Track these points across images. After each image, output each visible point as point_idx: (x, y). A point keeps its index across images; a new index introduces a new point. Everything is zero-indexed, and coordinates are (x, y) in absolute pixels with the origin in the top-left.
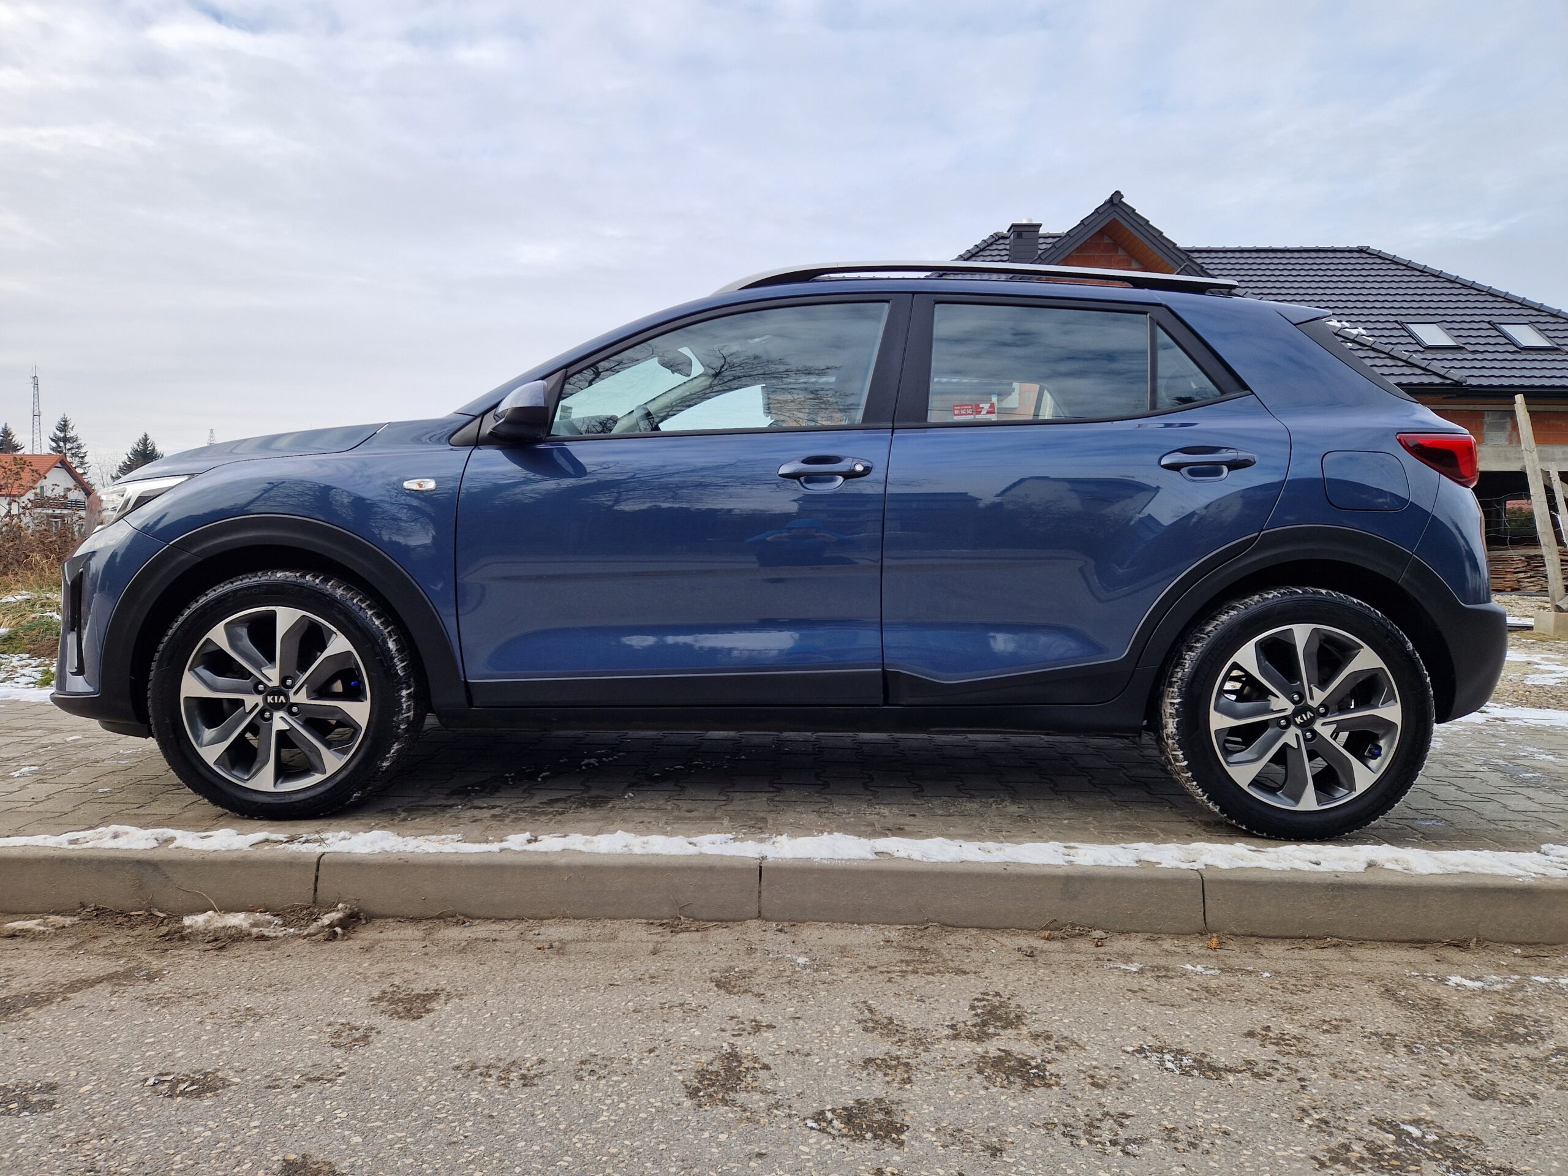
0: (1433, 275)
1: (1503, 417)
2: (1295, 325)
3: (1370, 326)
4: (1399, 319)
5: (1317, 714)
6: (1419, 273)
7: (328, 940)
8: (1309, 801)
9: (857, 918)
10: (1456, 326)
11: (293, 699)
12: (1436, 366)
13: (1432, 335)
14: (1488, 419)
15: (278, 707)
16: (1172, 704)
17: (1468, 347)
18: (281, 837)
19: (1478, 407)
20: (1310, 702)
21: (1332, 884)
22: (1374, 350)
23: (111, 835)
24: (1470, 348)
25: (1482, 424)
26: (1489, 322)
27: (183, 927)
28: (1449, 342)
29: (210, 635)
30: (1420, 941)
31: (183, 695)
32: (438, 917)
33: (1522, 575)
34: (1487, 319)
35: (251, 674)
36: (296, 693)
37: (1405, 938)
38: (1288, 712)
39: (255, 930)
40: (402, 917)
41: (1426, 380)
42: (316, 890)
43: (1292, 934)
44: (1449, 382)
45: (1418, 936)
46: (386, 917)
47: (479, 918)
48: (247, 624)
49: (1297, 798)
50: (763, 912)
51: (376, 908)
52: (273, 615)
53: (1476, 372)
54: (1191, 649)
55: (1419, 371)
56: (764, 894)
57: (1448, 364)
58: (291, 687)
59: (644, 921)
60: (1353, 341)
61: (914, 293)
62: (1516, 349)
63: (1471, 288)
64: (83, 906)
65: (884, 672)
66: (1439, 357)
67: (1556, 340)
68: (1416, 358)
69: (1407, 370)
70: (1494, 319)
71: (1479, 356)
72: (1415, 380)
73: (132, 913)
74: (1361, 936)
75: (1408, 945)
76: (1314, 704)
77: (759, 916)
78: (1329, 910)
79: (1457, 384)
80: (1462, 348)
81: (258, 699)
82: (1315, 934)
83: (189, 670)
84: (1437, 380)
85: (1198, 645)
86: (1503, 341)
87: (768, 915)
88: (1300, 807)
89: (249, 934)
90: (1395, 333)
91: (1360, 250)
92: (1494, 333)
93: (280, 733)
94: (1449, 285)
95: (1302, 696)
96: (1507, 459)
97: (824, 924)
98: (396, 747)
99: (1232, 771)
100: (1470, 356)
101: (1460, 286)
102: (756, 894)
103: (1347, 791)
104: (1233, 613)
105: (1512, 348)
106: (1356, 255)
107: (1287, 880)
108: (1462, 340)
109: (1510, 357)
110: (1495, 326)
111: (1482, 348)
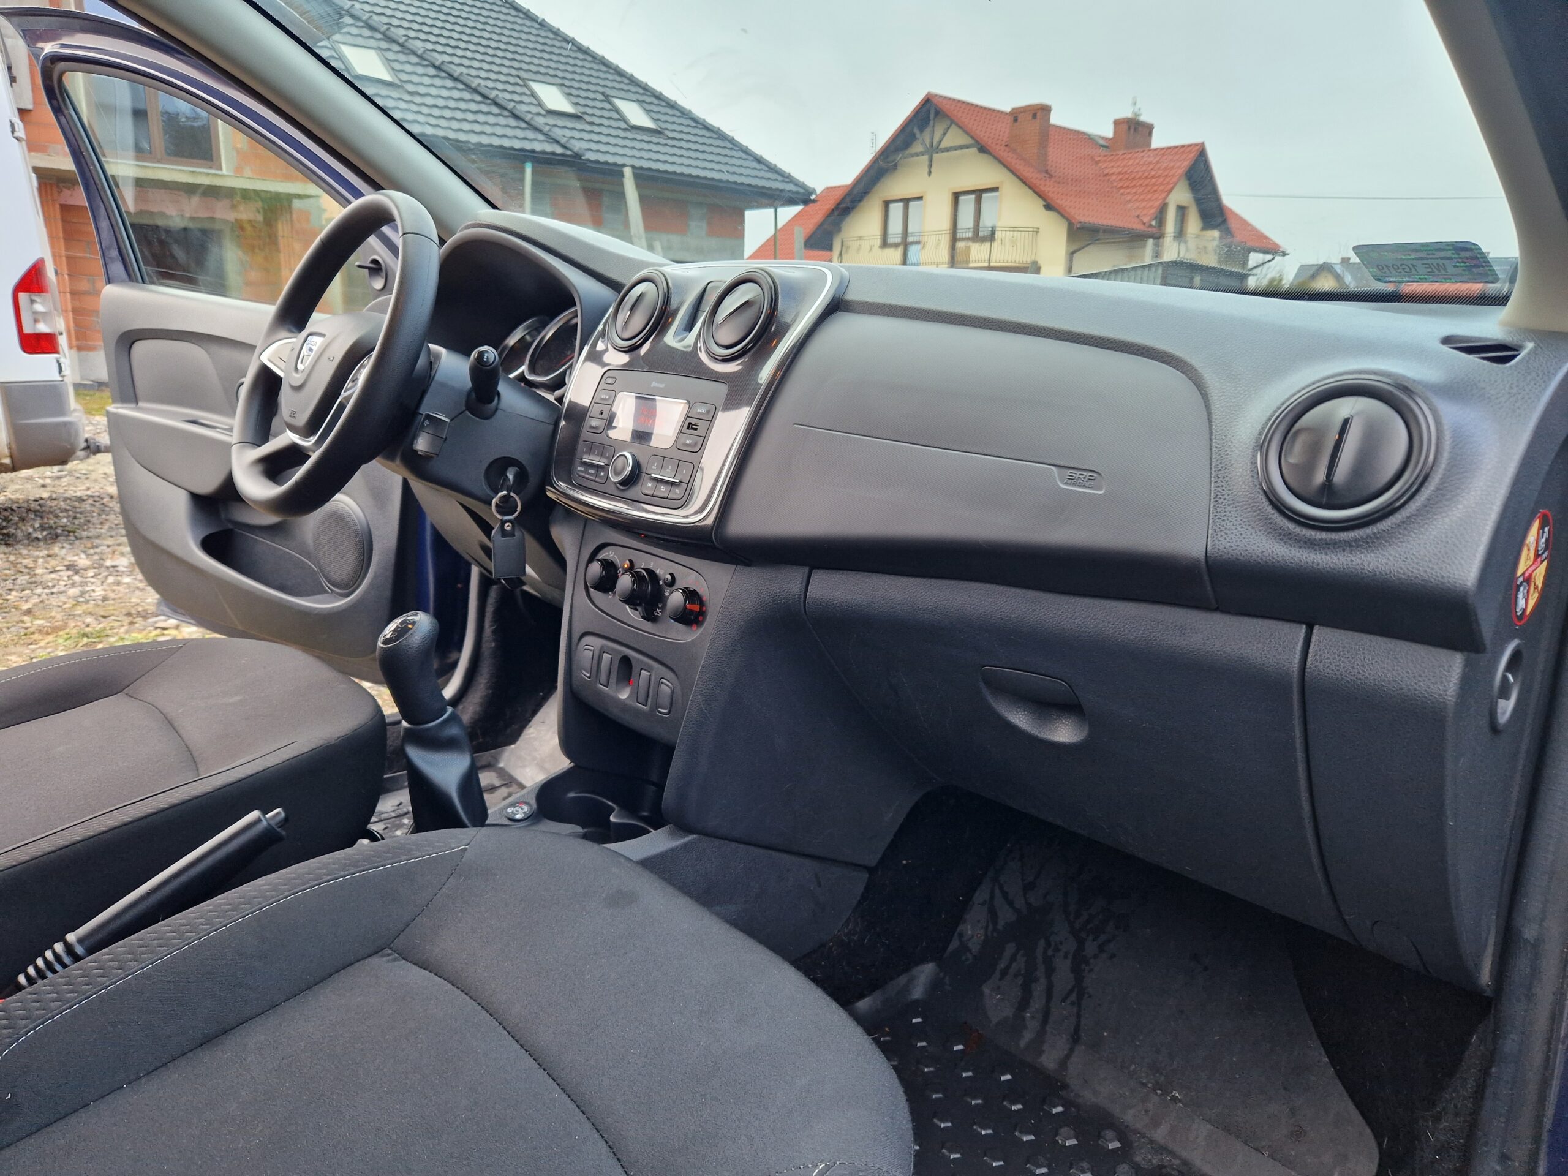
0: (551, 31)
1: (619, 200)
3: (493, 76)
4: (522, 74)
10: (575, 92)
12: (558, 133)
13: (553, 98)
14: (607, 200)
17: (586, 117)
19: (597, 186)
22: (498, 105)
24: (587, 119)
25: (600, 204)
26: (603, 94)
28: (568, 108)
34: (601, 89)
41: (549, 148)
44: (569, 153)
53: (594, 146)
55: (541, 137)
57: (568, 133)
62: (626, 126)
63: (586, 53)
66: (560, 123)
67: (660, 123)
68: (540, 121)
69: (530, 134)
70: (609, 92)
71: (596, 129)
72: (538, 147)
79: (577, 156)
80: (581, 118)
84: (559, 150)
86: (616, 116)
90: (518, 89)
92: (607, 106)
94: (566, 46)
100: (588, 128)
101: (576, 48)
105: (624, 126)
108: (582, 109)
109: (622, 134)
110: (607, 98)
111: (597, 120)
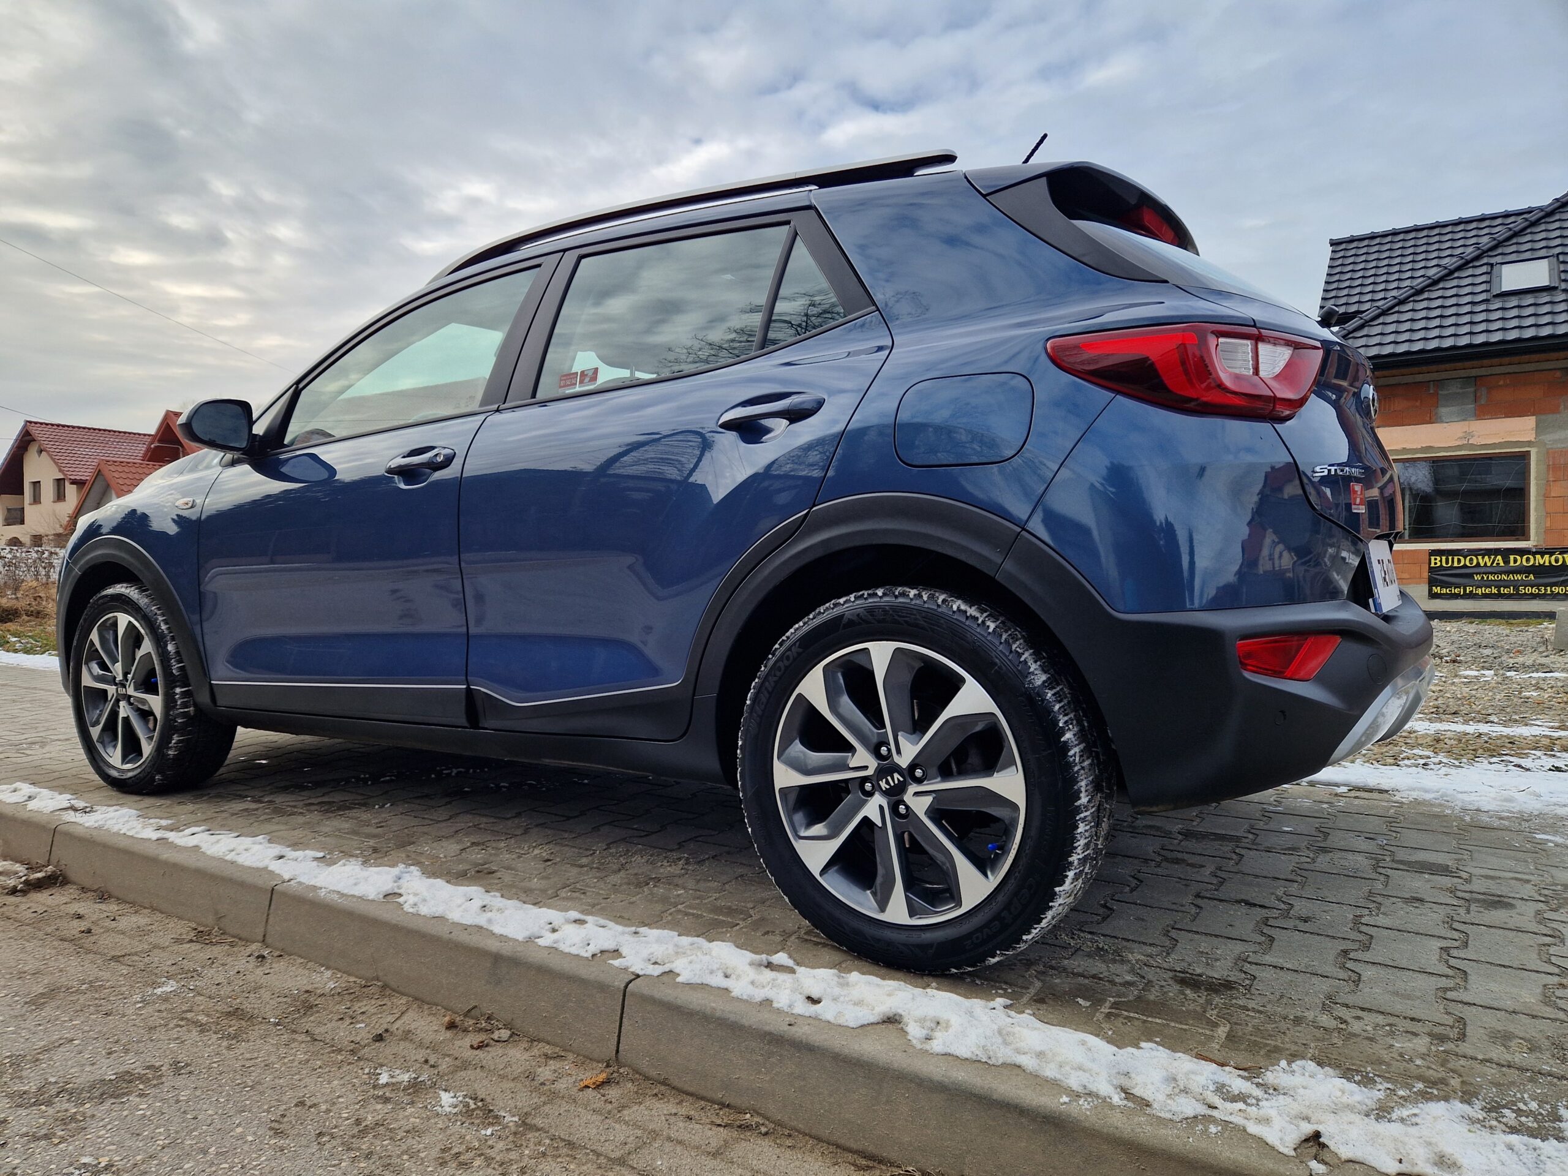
2: (984, 196)
5: (907, 778)
8: (898, 910)
11: (128, 691)
15: (122, 697)
20: (896, 759)
21: (770, 1033)
29: (91, 636)
30: (872, 1157)
31: (83, 682)
35: (110, 670)
36: (129, 685)
38: (870, 772)
40: (80, 888)
43: (709, 1094)
45: (871, 1149)
46: (73, 883)
48: (105, 627)
49: (882, 902)
50: (266, 936)
52: (117, 620)
56: (271, 919)
58: (127, 680)
59: (195, 925)
61: (565, 251)
65: (468, 690)
74: (794, 1123)
76: (903, 762)
77: (262, 940)
78: (760, 1072)
81: (114, 690)
82: (737, 1102)
83: (85, 663)
87: (269, 941)
88: (889, 916)
93: (124, 720)
95: (886, 749)
98: (175, 737)
102: (265, 916)
103: (949, 904)
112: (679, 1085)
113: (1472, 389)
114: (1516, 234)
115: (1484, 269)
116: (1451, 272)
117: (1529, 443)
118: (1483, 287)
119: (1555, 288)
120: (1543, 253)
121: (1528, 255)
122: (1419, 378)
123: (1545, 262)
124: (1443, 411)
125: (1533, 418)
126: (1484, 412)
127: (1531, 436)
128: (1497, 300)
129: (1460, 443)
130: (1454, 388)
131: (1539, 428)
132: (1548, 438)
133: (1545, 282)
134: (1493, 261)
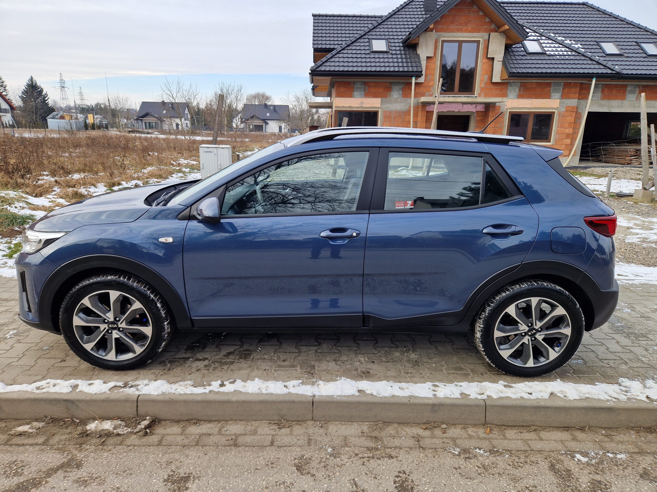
0: (614, 17)
1: (635, 88)
2: (546, 162)
3: (584, 43)
4: (597, 40)
5: (538, 331)
6: (608, 16)
7: (144, 436)
8: (531, 363)
9: (350, 420)
10: (621, 44)
11: (120, 326)
12: (609, 64)
13: (610, 48)
14: (629, 89)
15: (114, 329)
16: (479, 326)
17: (625, 54)
18: (121, 384)
19: (625, 83)
20: (535, 327)
21: (536, 407)
22: (584, 56)
23: (53, 385)
24: (626, 55)
25: (626, 90)
26: (636, 42)
27: (87, 431)
28: (617, 52)
29: (82, 301)
30: (567, 427)
31: (74, 325)
32: (187, 420)
33: (633, 158)
34: (635, 40)
35: (101, 317)
36: (121, 323)
37: (562, 426)
38: (526, 331)
39: (115, 431)
40: (172, 420)
41: (605, 71)
42: (137, 410)
43: (518, 425)
44: (614, 72)
45: (566, 425)
46: (166, 420)
47: (202, 421)
48: (97, 297)
49: (526, 362)
50: (314, 418)
51: (161, 417)
52: (108, 294)
53: (627, 67)
54: (489, 306)
55: (602, 67)
56: (315, 411)
57: (615, 63)
58: (119, 321)
59: (267, 422)
60: (575, 51)
61: (380, 147)
62: (645, 56)
63: (631, 24)
64: (46, 417)
65: (363, 315)
66: (612, 59)
68: (601, 60)
69: (597, 66)
70: (639, 40)
71: (629, 59)
72: (600, 71)
73: (66, 420)
74: (545, 425)
75: (562, 429)
76: (536, 328)
77: (313, 419)
78: (533, 416)
79: (618, 73)
80: (622, 55)
81: (106, 326)
82: (527, 424)
83: (76, 315)
84: (609, 71)
85: (492, 305)
86: (641, 51)
87: (316, 419)
88: (527, 365)
89: (113, 433)
90: (594, 47)
91: (584, 4)
92: (638, 47)
93: (116, 339)
94: (620, 22)
95: (532, 324)
96: (634, 107)
97: (338, 423)
98: (164, 343)
99: (501, 352)
100: (626, 59)
101: (625, 23)
102: (311, 411)
103: (545, 360)
104: (507, 292)
106: (581, 6)
107: (519, 405)
108: (623, 51)
109: (642, 59)
110: (638, 44)
111: (630, 55)
112: (508, 424)
113: (364, 86)
114: (375, 28)
115: (367, 40)
116: (357, 40)
117: (379, 108)
118: (367, 48)
119: (388, 52)
120: (383, 37)
121: (379, 37)
122: (349, 80)
123: (384, 41)
124: (355, 93)
125: (380, 99)
126: (367, 95)
127: (379, 105)
128: (373, 54)
129: (359, 106)
130: (358, 85)
131: (382, 103)
132: (384, 106)
133: (385, 49)
134: (370, 37)
